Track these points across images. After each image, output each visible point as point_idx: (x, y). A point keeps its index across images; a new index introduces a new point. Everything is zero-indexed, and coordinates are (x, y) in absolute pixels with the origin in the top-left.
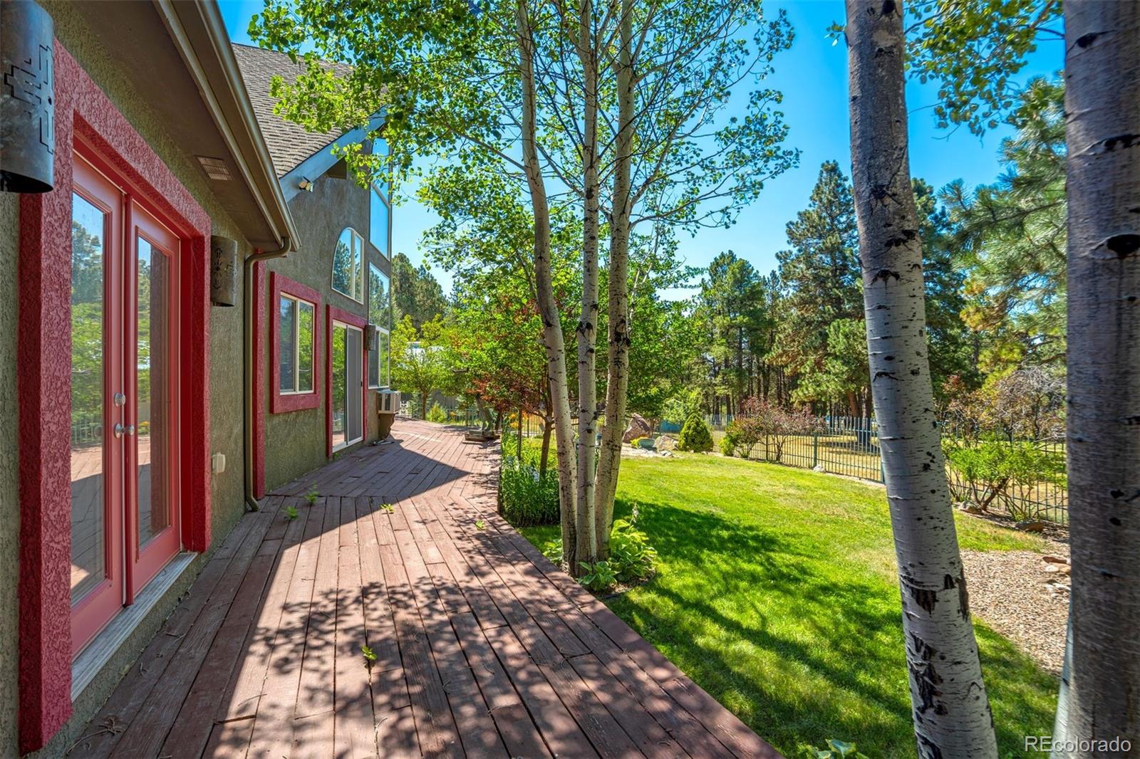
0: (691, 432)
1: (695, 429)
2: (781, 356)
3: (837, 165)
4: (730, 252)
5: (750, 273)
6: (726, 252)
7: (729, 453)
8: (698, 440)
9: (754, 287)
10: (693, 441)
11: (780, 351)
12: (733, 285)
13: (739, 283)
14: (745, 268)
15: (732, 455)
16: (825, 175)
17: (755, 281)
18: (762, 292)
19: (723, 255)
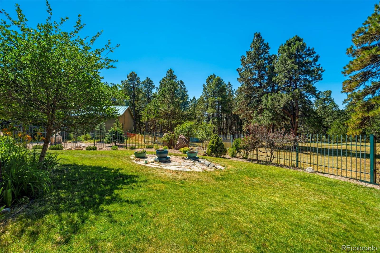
0: (214, 145)
1: (217, 143)
2: (239, 110)
3: (260, 34)
4: (214, 74)
5: (222, 81)
6: (212, 75)
7: (234, 156)
8: (219, 149)
9: (223, 87)
10: (216, 150)
11: (239, 108)
12: (215, 86)
13: (217, 85)
14: (219, 80)
15: (235, 157)
16: (256, 38)
17: (223, 85)
18: (226, 89)
19: (211, 76)
